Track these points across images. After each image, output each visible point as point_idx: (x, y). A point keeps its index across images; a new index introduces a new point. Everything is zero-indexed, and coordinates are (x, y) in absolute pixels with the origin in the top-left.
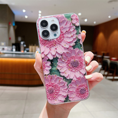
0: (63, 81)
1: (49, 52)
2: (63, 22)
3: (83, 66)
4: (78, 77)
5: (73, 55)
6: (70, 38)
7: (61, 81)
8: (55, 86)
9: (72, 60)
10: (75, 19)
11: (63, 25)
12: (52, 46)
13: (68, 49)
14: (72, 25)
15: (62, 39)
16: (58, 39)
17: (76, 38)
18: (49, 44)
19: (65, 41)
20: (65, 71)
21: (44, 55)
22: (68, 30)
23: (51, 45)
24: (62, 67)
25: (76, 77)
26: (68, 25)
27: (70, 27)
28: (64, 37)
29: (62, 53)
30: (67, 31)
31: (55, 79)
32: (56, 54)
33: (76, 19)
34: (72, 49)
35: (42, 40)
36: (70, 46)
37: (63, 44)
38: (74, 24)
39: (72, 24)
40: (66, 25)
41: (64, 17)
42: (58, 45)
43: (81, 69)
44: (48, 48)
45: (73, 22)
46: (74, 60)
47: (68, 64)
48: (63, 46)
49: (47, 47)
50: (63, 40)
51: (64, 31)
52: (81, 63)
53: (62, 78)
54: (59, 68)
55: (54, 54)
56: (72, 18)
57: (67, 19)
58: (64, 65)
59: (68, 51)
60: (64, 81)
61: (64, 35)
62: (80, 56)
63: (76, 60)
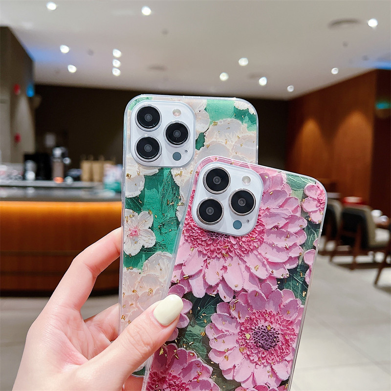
0: (210, 380)
1: (201, 271)
2: (277, 194)
3: (288, 354)
4: (260, 382)
5: (271, 308)
6: (279, 250)
7: (205, 377)
8: (177, 386)
9: (263, 321)
10: (314, 199)
11: (273, 205)
12: (215, 254)
13: (261, 281)
14: (298, 214)
15: (255, 244)
16: (244, 239)
17: (298, 258)
18: (208, 245)
19: (263, 254)
20: (228, 350)
21: (182, 274)
22: (281, 223)
23: (212, 252)
24: (222, 335)
25: (254, 381)
26: (288, 211)
27: (292, 219)
28: (261, 241)
29: (238, 289)
30: (276, 227)
31: (186, 365)
32: (217, 285)
33: (319, 201)
34: (274, 287)
35: (192, 224)
36: (271, 277)
37: (251, 260)
38: (306, 214)
39: (299, 209)
40: (281, 206)
41: (285, 181)
42: (236, 258)
43: (278, 362)
44: (202, 259)
45: (304, 206)
46: (267, 324)
47: (247, 330)
48: (248, 268)
49: (200, 252)
50: (256, 248)
51: (269, 225)
52: (287, 341)
53: (211, 369)
54: (211, 335)
55: (212, 282)
56: (307, 193)
57: (289, 192)
58: (231, 331)
59: (258, 290)
60: (212, 381)
61: (265, 237)
62: (291, 320)
63: (273, 326)
